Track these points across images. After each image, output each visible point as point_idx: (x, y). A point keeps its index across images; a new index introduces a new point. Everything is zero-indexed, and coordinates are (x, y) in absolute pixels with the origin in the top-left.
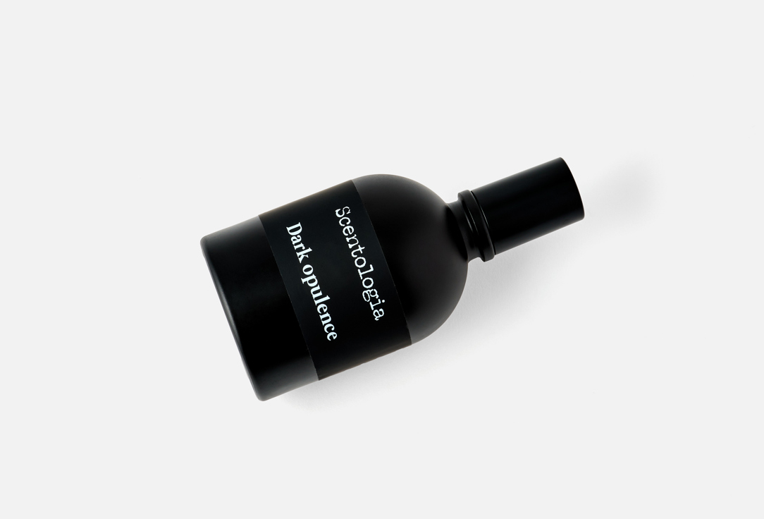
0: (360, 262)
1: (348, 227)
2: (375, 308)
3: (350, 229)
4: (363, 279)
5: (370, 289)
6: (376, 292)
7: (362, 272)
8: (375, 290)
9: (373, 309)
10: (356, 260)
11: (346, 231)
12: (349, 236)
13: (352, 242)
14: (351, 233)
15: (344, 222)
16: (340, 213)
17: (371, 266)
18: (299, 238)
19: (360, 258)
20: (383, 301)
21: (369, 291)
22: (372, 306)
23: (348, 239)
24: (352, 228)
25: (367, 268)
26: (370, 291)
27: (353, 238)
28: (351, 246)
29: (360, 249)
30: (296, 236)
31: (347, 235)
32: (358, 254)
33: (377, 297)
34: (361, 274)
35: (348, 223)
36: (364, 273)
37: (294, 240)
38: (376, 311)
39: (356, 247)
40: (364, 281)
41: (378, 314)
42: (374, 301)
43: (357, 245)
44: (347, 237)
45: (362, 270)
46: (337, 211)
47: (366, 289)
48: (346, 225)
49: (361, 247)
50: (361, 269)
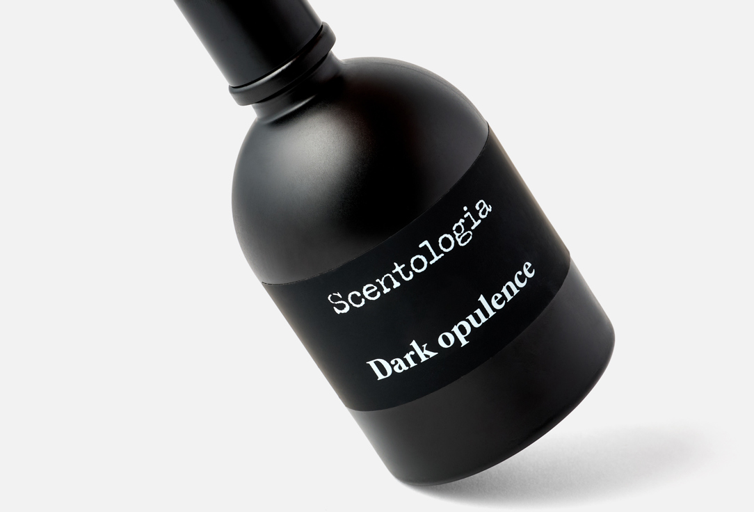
0: (419, 264)
1: (366, 294)
2: (477, 218)
3: (368, 290)
4: (442, 252)
5: (454, 236)
6: (456, 225)
7: (433, 258)
8: (454, 228)
9: (479, 221)
10: (417, 271)
11: (373, 294)
12: (380, 288)
13: (389, 283)
14: (376, 288)
15: (356, 300)
16: (341, 307)
17: (421, 246)
18: (396, 362)
19: (412, 266)
20: (465, 208)
21: (457, 238)
22: (476, 224)
23: (386, 290)
24: (365, 288)
25: (425, 251)
26: (457, 235)
27: (382, 283)
28: (396, 284)
29: (398, 269)
30: (392, 366)
31: (379, 294)
32: (406, 271)
33: (462, 221)
34: (436, 258)
35: (359, 294)
36: (434, 254)
37: (400, 368)
38: (480, 214)
39: (397, 276)
40: (445, 250)
41: (484, 208)
42: (468, 224)
43: (393, 275)
44: (382, 293)
45: (430, 257)
46: (338, 312)
47: (456, 242)
48: (363, 296)
49: (394, 268)
50: (428, 261)
